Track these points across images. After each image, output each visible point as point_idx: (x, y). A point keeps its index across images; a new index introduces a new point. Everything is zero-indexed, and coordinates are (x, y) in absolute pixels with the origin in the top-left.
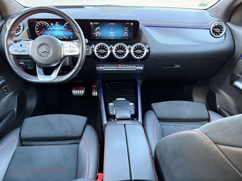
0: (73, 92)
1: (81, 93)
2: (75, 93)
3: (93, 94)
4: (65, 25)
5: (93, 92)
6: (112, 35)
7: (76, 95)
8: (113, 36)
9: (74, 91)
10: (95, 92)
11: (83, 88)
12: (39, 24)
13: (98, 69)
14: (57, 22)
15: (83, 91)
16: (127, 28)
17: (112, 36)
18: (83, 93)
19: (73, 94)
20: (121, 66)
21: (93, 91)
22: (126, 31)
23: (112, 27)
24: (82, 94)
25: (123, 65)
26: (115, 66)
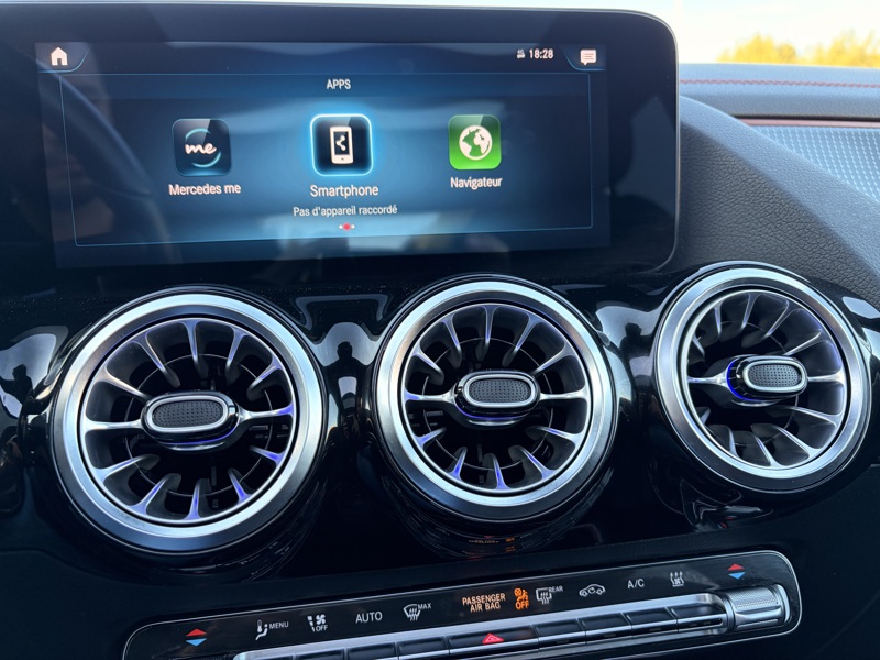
20: (508, 610)
25: (530, 589)
26: (413, 615)
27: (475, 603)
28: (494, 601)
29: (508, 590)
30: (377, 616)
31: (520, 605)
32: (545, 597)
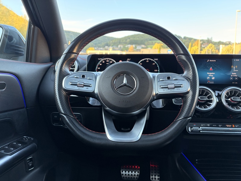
0: (122, 173)
1: (135, 175)
2: (126, 175)
3: (152, 178)
4: (139, 62)
5: (152, 176)
6: (211, 77)
7: (126, 177)
8: (213, 78)
9: (124, 172)
10: (155, 176)
11: (138, 167)
12: (102, 62)
13: (190, 131)
14: (128, 59)
15: (137, 172)
16: (237, 67)
17: (211, 80)
18: (138, 175)
19: (123, 176)
20: (232, 127)
21: (152, 173)
22: (235, 72)
23: (212, 66)
24: (135, 177)
25: (235, 125)
26: (220, 126)
27: (228, 126)
28: (230, 126)
29: (232, 125)
30: (216, 125)
31: (233, 127)
32: (237, 126)
